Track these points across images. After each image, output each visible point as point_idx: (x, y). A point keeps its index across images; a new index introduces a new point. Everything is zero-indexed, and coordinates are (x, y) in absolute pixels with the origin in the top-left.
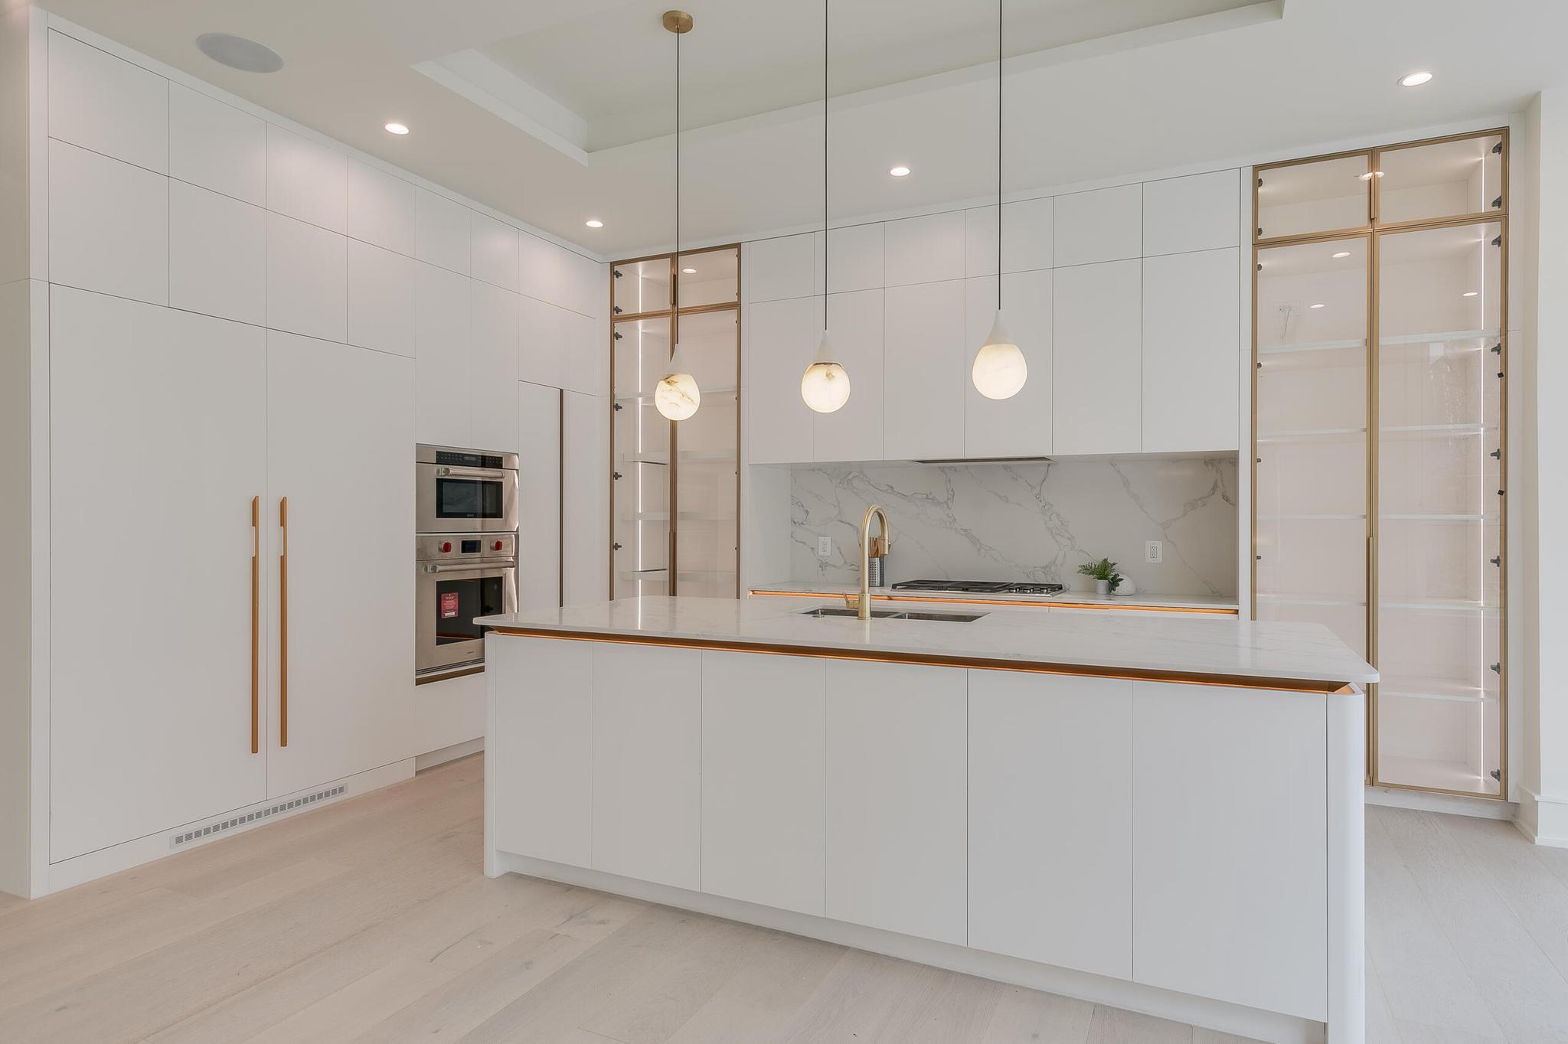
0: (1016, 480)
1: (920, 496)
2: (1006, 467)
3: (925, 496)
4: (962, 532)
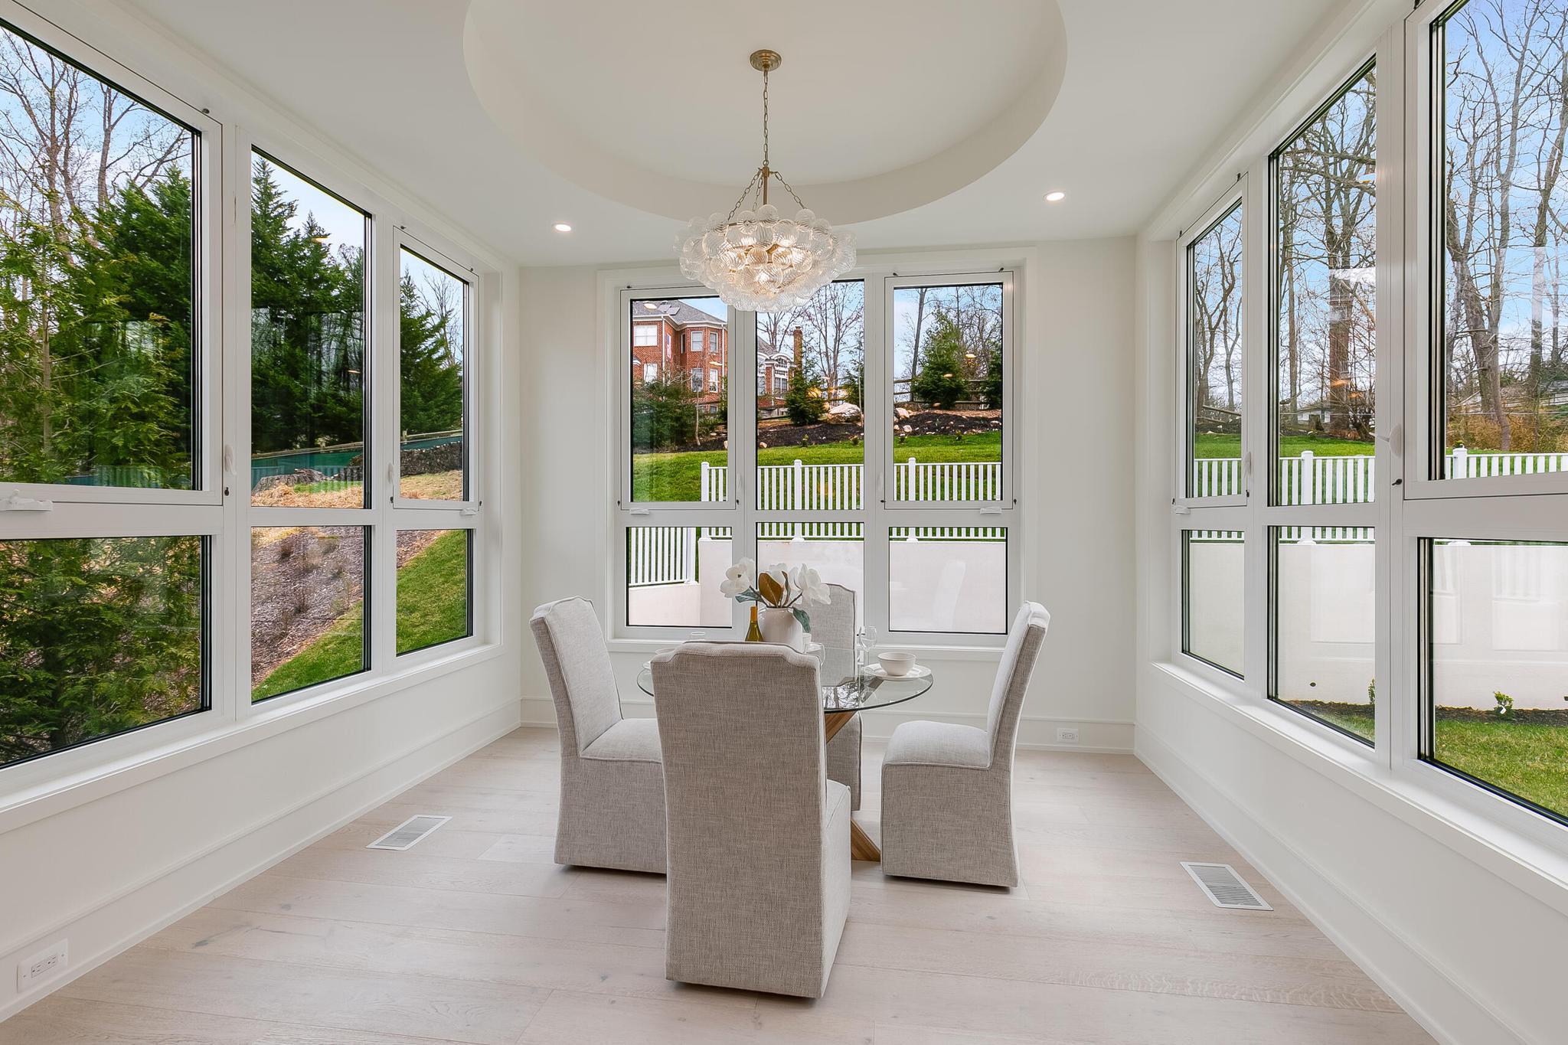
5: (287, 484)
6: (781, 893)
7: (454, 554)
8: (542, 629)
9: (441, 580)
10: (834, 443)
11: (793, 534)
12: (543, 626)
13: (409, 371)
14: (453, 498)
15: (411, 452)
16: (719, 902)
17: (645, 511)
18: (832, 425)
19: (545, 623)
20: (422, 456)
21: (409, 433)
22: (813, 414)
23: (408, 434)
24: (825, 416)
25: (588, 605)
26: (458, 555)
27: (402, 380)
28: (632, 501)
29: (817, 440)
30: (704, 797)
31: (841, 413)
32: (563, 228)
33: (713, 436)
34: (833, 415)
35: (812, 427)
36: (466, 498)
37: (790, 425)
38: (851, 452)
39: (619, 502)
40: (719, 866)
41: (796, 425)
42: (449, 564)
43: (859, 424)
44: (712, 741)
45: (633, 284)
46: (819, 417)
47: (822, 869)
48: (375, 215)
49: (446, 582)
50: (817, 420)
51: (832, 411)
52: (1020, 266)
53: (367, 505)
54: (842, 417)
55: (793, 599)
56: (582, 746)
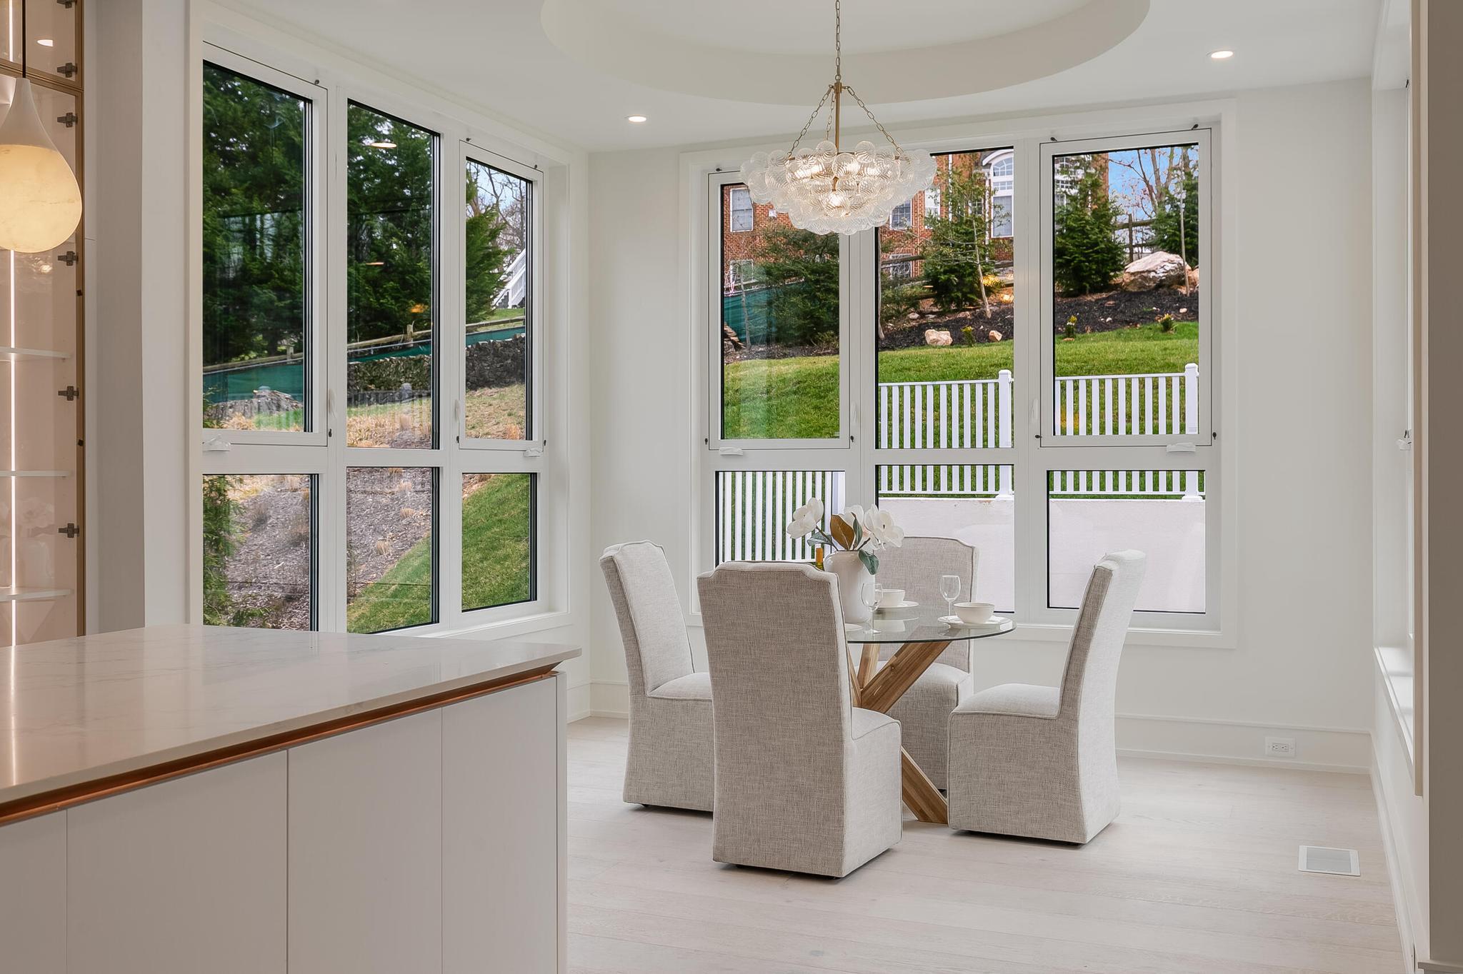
5: (244, 415)
6: (810, 785)
7: (495, 519)
8: (612, 568)
9: (478, 556)
10: (1127, 329)
11: (997, 488)
12: (612, 564)
14: (487, 434)
15: (420, 360)
16: (757, 793)
17: (737, 451)
18: (1132, 293)
19: (614, 562)
21: (416, 328)
22: (1098, 272)
23: (414, 331)
24: (1123, 278)
25: (659, 551)
26: (500, 521)
28: (723, 437)
29: (1096, 323)
30: (744, 700)
31: (1149, 272)
32: (637, 119)
33: (913, 320)
34: (1133, 274)
35: (1096, 297)
36: (529, 436)
39: (706, 440)
40: (757, 762)
42: (489, 533)
43: (1183, 290)
44: (748, 648)
45: (724, 167)
46: (1111, 278)
47: (844, 765)
48: (443, 134)
49: (486, 559)
50: (1105, 286)
51: (1134, 267)
52: (1218, 122)
53: (436, 445)
54: (1150, 279)
55: (863, 539)
56: (649, 686)
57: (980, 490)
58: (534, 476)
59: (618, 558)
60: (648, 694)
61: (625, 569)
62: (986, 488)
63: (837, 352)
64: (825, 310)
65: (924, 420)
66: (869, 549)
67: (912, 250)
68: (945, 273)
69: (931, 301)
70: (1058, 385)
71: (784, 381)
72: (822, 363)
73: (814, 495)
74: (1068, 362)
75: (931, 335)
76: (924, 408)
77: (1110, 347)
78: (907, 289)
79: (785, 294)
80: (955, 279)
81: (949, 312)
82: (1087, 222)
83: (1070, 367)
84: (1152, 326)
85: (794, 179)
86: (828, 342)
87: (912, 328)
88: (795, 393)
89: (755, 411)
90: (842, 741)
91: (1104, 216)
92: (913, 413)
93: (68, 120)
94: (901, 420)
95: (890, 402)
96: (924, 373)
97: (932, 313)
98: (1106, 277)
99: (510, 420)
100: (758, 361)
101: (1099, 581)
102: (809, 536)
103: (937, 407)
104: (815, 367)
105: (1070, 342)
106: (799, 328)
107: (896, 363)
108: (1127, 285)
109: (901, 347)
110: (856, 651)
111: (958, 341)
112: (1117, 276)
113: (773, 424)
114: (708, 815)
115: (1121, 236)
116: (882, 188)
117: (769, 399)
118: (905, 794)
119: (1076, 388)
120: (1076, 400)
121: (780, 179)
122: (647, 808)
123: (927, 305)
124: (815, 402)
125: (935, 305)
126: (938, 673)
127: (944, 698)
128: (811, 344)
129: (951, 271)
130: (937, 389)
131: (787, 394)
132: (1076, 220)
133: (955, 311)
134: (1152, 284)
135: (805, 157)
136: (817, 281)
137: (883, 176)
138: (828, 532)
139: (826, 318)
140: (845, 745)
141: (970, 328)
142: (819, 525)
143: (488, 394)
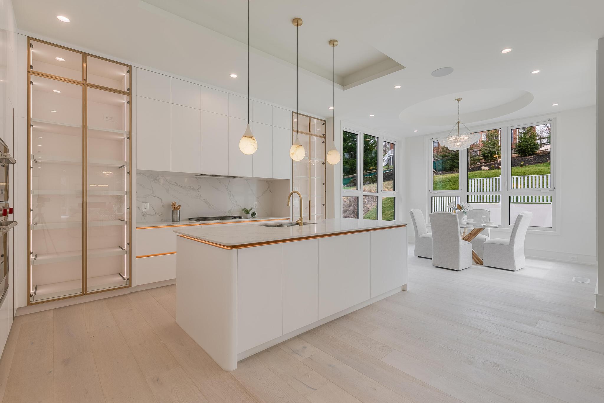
0: (221, 183)
1: (188, 187)
2: (218, 179)
3: (190, 187)
4: (203, 200)
6: (452, 253)
8: (412, 213)
10: (539, 164)
13: (366, 151)
17: (436, 193)
18: (541, 155)
20: (370, 178)
22: (530, 151)
24: (538, 152)
25: (420, 210)
27: (364, 154)
28: (433, 190)
29: (529, 163)
31: (546, 150)
32: (416, 131)
33: (478, 164)
34: (541, 151)
35: (530, 157)
36: (394, 190)
37: (518, 157)
38: (546, 168)
39: (430, 191)
40: (441, 248)
41: (522, 156)
44: (439, 227)
45: (433, 138)
46: (535, 152)
48: (380, 137)
50: (533, 153)
51: (541, 149)
52: (556, 119)
53: (378, 192)
54: (546, 152)
55: (464, 209)
56: (419, 235)
57: (494, 201)
58: (395, 198)
59: (413, 212)
60: (419, 236)
61: (414, 214)
62: (496, 201)
63: (458, 172)
64: (456, 163)
65: (480, 187)
66: (465, 211)
67: (478, 149)
68: (487, 153)
69: (483, 160)
70: (512, 178)
71: (446, 179)
72: (455, 175)
73: (453, 200)
74: (520, 173)
75: (483, 168)
76: (480, 184)
77: (532, 169)
78: (477, 158)
79: (446, 160)
80: (490, 155)
81: (488, 162)
82: (528, 139)
83: (520, 174)
84: (546, 163)
85: (449, 141)
86: (457, 170)
87: (478, 166)
88: (448, 181)
89: (440, 185)
90: (459, 245)
91: (533, 137)
92: (477, 185)
93: (323, 142)
94: (474, 187)
95: (472, 183)
96: (480, 176)
97: (484, 163)
98: (533, 152)
99: (385, 188)
100: (440, 175)
101: (519, 218)
102: (452, 208)
103: (483, 184)
104: (453, 176)
105: (522, 168)
106: (449, 168)
107: (473, 174)
108: (539, 153)
109: (475, 171)
110: (462, 230)
111: (490, 169)
112: (537, 151)
113: (444, 187)
114: (431, 259)
115: (539, 142)
116: (469, 141)
117: (442, 183)
118: (473, 258)
119: (521, 179)
120: (521, 181)
121: (446, 141)
122: (418, 257)
123: (482, 161)
124: (453, 183)
125: (484, 161)
126: (480, 236)
127: (482, 241)
128: (452, 171)
129: (489, 153)
130: (483, 180)
131: (447, 182)
132: (524, 139)
133: (489, 162)
134: (547, 153)
135: (451, 137)
136: (454, 157)
137: (469, 139)
138: (456, 207)
139: (456, 165)
140: (460, 246)
141: (493, 166)
142: (454, 206)
143: (386, 183)
